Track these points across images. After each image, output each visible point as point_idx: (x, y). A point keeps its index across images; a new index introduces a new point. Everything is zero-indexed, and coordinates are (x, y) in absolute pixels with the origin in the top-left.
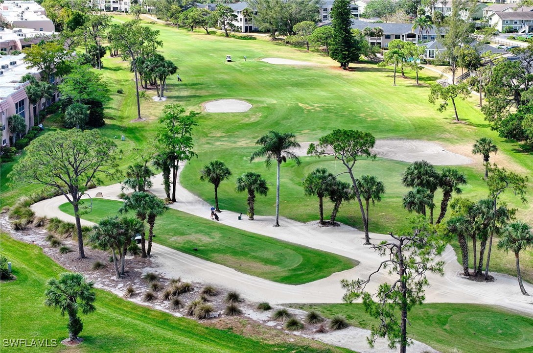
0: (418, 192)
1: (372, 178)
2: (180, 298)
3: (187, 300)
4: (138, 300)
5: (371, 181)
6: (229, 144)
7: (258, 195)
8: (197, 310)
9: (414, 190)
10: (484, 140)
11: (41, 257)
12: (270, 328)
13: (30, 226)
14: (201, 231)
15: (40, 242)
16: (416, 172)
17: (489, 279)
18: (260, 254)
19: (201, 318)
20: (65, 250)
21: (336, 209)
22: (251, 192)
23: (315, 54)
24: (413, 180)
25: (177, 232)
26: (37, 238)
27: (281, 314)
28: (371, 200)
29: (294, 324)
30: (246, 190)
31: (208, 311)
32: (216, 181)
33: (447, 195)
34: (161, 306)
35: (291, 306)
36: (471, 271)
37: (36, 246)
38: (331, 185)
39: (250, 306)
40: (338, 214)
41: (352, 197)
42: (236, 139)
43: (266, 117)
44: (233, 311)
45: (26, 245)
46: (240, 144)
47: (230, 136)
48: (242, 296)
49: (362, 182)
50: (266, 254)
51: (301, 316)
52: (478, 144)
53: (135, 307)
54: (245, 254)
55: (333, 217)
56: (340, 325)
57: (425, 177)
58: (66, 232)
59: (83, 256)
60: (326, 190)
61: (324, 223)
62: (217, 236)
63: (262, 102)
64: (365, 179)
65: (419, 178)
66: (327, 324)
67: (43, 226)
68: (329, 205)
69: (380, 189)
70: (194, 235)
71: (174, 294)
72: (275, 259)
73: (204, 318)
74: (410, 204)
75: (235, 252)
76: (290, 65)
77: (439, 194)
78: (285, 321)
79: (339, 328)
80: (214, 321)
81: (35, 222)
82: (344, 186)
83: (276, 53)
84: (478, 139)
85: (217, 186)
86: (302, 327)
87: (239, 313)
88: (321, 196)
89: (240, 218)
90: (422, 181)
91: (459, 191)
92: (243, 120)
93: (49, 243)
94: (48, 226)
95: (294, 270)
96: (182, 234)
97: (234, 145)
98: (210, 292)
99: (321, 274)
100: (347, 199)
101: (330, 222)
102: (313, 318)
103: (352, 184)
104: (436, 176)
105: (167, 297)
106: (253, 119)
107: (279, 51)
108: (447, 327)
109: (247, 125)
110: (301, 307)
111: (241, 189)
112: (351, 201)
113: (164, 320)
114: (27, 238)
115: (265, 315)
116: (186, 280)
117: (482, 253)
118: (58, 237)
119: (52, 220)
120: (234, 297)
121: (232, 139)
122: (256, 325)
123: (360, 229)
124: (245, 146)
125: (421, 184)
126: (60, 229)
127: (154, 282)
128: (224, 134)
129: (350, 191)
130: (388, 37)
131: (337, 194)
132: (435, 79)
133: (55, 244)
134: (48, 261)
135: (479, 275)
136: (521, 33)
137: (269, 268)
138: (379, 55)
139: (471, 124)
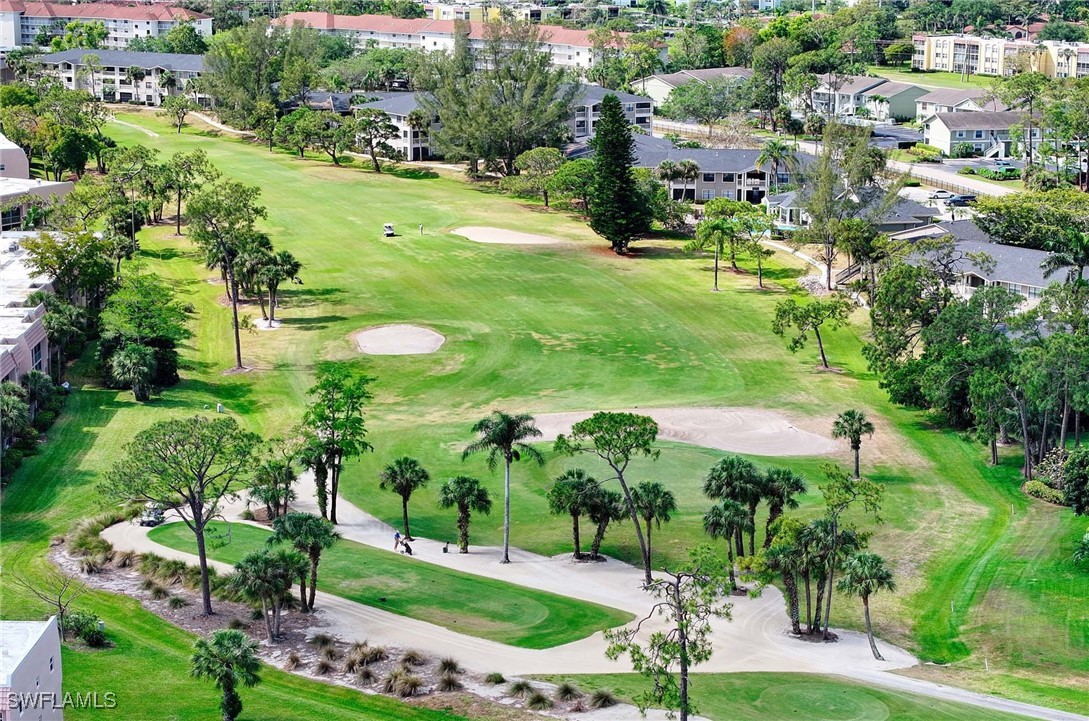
0: (727, 507)
1: (656, 486)
2: (372, 668)
3: (383, 672)
4: (307, 674)
5: (654, 490)
6: (412, 418)
7: (474, 514)
8: (398, 685)
9: (719, 503)
10: (850, 414)
11: (141, 614)
12: (505, 707)
13: (108, 566)
14: (387, 572)
15: (134, 592)
16: (724, 474)
17: (828, 637)
18: (482, 605)
19: (404, 695)
20: (177, 603)
21: (600, 534)
22: (464, 508)
23: (562, 215)
24: (719, 488)
25: (349, 574)
26: (126, 584)
27: (520, 688)
28: (653, 520)
29: (539, 701)
30: (456, 505)
31: (415, 685)
33: (775, 510)
34: (344, 681)
35: (534, 677)
36: (803, 627)
37: (128, 598)
38: (591, 496)
39: (475, 678)
40: (603, 543)
41: (626, 515)
42: (422, 408)
43: (473, 363)
44: (450, 685)
45: (110, 596)
46: (429, 418)
47: (411, 403)
48: (461, 665)
49: (640, 491)
50: (493, 606)
51: (550, 690)
52: (841, 421)
53: (305, 682)
54: (459, 605)
55: (596, 547)
56: (604, 701)
57: (737, 483)
58: (173, 575)
59: (209, 611)
60: (584, 504)
61: (580, 557)
62: (413, 578)
63: (463, 331)
64: (644, 487)
65: (729, 484)
66: (587, 700)
67: (130, 566)
68: (588, 528)
69: (668, 504)
70: (375, 577)
71: (362, 663)
72: (507, 612)
73: (409, 695)
74: (714, 526)
75: (443, 603)
76: (512, 245)
77: (763, 508)
78: (525, 698)
79: (603, 706)
80: (423, 699)
81: (117, 560)
82: (613, 497)
83: (482, 214)
85: (406, 499)
86: (552, 705)
87: (460, 687)
88: (575, 513)
89: (445, 550)
90: (734, 489)
91: (794, 504)
92: (431, 369)
93: (148, 593)
94: (140, 565)
95: (537, 628)
96: (358, 576)
97: (420, 421)
98: (412, 659)
99: (578, 633)
100: (617, 518)
101: (592, 554)
102: (567, 692)
103: (624, 496)
104: (756, 481)
105: (351, 667)
106: (450, 368)
107: (487, 207)
108: (757, 703)
109: (439, 379)
110: (549, 679)
111: (448, 503)
112: (624, 521)
113: (351, 700)
114: (112, 586)
115: (497, 691)
116: (374, 644)
117: (819, 600)
118: (159, 582)
119: (145, 557)
120: (449, 666)
121: (416, 408)
122: (484, 704)
123: (637, 565)
124: (441, 421)
125: (733, 495)
126: (161, 571)
127: (328, 647)
128: (400, 399)
129: (622, 506)
130: (709, 178)
131: (601, 508)
132: (797, 273)
133: (160, 593)
134: (154, 621)
135: (816, 632)
136: (987, 158)
137: (498, 626)
138: (689, 219)
139: (850, 374)
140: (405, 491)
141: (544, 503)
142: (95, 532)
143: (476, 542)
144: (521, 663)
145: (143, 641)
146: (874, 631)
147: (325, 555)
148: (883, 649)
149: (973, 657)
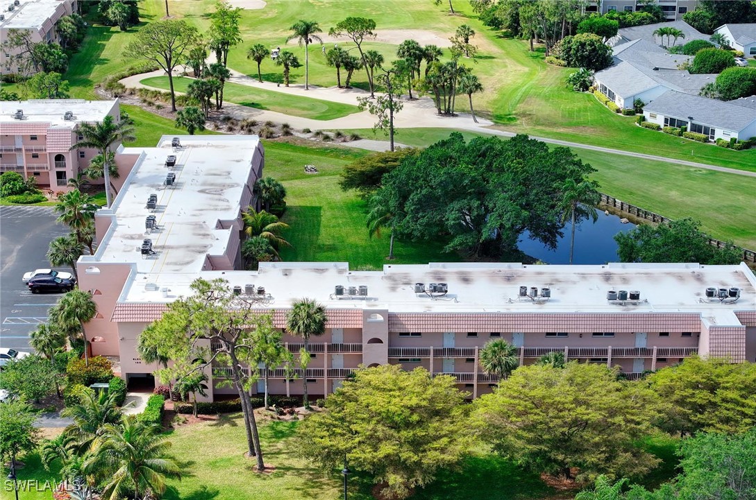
1: (375, 52)
2: (252, 128)
3: (256, 130)
4: (223, 132)
5: (374, 54)
6: (255, 36)
7: (291, 68)
10: (464, 26)
11: (143, 112)
12: (312, 141)
13: (124, 94)
14: (253, 94)
15: (138, 104)
16: (406, 47)
17: (454, 115)
18: (298, 105)
19: (267, 138)
20: (159, 107)
21: (349, 76)
22: (286, 66)
24: (404, 53)
25: (235, 95)
26: (134, 101)
27: (318, 134)
28: (374, 68)
29: (327, 138)
30: (283, 65)
31: (272, 133)
32: (259, 59)
33: (430, 63)
35: (324, 130)
36: (443, 112)
37: (136, 106)
38: (345, 58)
39: (298, 131)
40: (350, 80)
41: (361, 67)
42: (260, 32)
43: (282, 13)
44: (287, 133)
45: (128, 106)
46: (264, 35)
47: (254, 29)
48: (291, 127)
49: (368, 55)
50: (302, 105)
51: (332, 135)
52: (459, 29)
54: (288, 105)
55: (348, 82)
56: (356, 138)
57: (412, 51)
58: (155, 97)
59: (175, 110)
60: (342, 62)
61: (340, 87)
62: (266, 96)
64: (370, 53)
65: (408, 51)
66: (348, 138)
67: (134, 94)
68: (344, 73)
69: (381, 60)
70: (248, 96)
71: (247, 126)
72: (310, 107)
73: (270, 137)
75: (281, 104)
78: (320, 138)
79: (355, 140)
80: (276, 139)
81: (128, 92)
82: (355, 59)
84: (460, 26)
85: (259, 63)
86: (333, 140)
87: (292, 134)
88: (338, 66)
89: (278, 86)
90: (410, 54)
92: (262, 15)
93: (145, 104)
94: (139, 93)
95: (323, 113)
96: (240, 95)
97: (259, 37)
98: (269, 124)
99: (342, 115)
100: (358, 69)
101: (346, 86)
102: (339, 135)
103: (360, 56)
104: (420, 50)
105: (242, 128)
106: (271, 15)
108: (423, 138)
109: (266, 20)
110: (331, 131)
111: (279, 63)
112: (361, 70)
114: (127, 102)
115: (309, 135)
116: (251, 120)
117: (449, 103)
118: (149, 100)
119: (141, 90)
120: (286, 126)
122: (303, 140)
123: (367, 90)
125: (410, 56)
126: (149, 95)
127: (231, 121)
128: (248, 28)
129: (360, 62)
131: (350, 65)
133: (150, 104)
134: (150, 114)
135: (448, 113)
137: (305, 112)
139: (465, 16)
141: (324, 62)
142: (115, 80)
143: (292, 82)
144: (316, 125)
145: (146, 122)
146: (475, 114)
148: (478, 119)
149: (518, 122)
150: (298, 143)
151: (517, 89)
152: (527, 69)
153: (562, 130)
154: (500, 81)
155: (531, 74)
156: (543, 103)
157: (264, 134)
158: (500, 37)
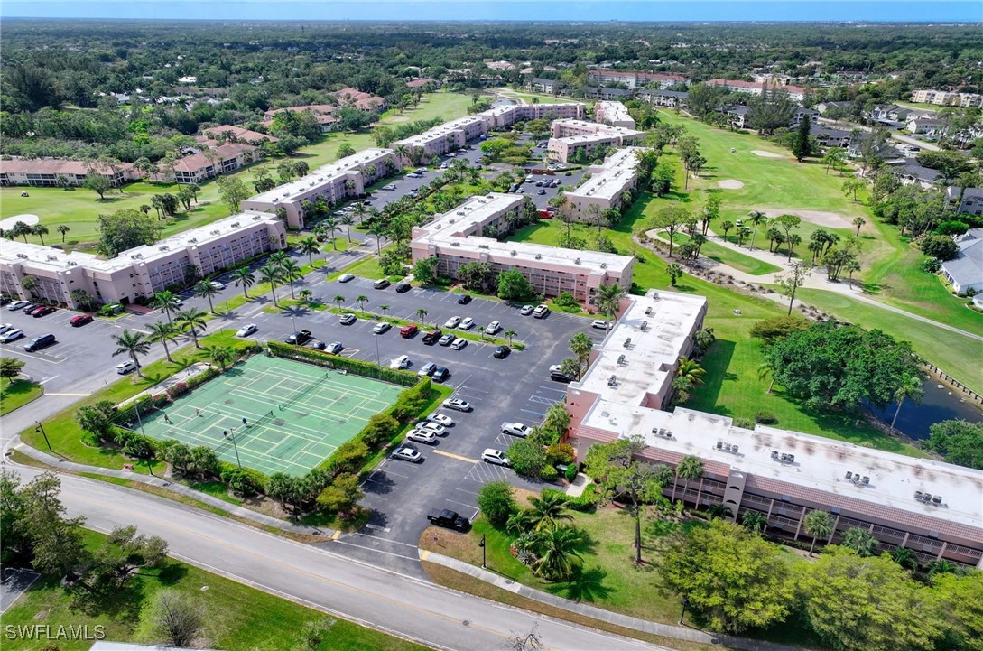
0: (816, 243)
3: (712, 276)
4: (693, 275)
5: (796, 236)
6: (731, 207)
7: (744, 237)
9: (814, 241)
10: (859, 218)
11: (653, 254)
12: (744, 290)
13: (647, 242)
14: (718, 250)
15: (652, 249)
16: (817, 233)
17: (838, 282)
18: (741, 261)
20: (662, 253)
21: (778, 246)
22: (742, 235)
24: (815, 237)
25: (708, 250)
26: (650, 247)
27: (748, 285)
28: (794, 244)
29: (753, 289)
30: (740, 234)
31: (721, 281)
33: (830, 245)
34: (702, 278)
35: (753, 283)
36: (831, 278)
37: (650, 250)
38: (778, 236)
39: (737, 281)
40: (778, 249)
42: (734, 204)
44: (730, 282)
45: (645, 249)
46: (736, 207)
48: (734, 277)
50: (745, 262)
51: (756, 287)
52: (856, 220)
53: (692, 277)
54: (736, 261)
55: (776, 249)
56: (771, 292)
57: (821, 236)
58: (663, 245)
59: (670, 256)
60: (775, 237)
61: (771, 251)
62: (725, 252)
63: (749, 183)
64: (793, 236)
65: (818, 236)
66: (766, 291)
67: (652, 242)
68: (775, 244)
69: (799, 240)
70: (716, 251)
71: (708, 274)
72: (750, 265)
73: (719, 284)
74: (811, 247)
75: (731, 260)
76: (768, 157)
77: (827, 244)
78: (749, 288)
80: (723, 285)
81: (649, 240)
82: (783, 237)
83: (760, 147)
85: (726, 231)
86: (756, 291)
87: (733, 283)
88: (772, 240)
90: (819, 238)
91: (836, 244)
92: (738, 194)
93: (656, 249)
94: (654, 242)
95: (757, 270)
96: (710, 251)
97: (733, 208)
98: (721, 275)
99: (767, 272)
100: (784, 242)
101: (777, 252)
102: (761, 288)
103: (787, 237)
104: (826, 236)
105: (705, 275)
108: (813, 297)
109: (740, 196)
110: (757, 284)
111: (738, 233)
112: (786, 243)
113: (704, 283)
114: (646, 247)
115: (743, 285)
116: (713, 269)
117: (837, 271)
118: (659, 247)
119: (655, 240)
120: (731, 277)
122: (738, 289)
123: (787, 255)
124: (739, 209)
125: (818, 240)
126: (660, 244)
129: (786, 240)
130: (832, 139)
131: (780, 240)
132: (854, 171)
133: (659, 250)
134: (656, 257)
135: (835, 280)
136: (928, 134)
137: (745, 268)
138: (823, 152)
139: (862, 204)
140: (726, 229)
141: (764, 235)
142: (643, 232)
143: (744, 244)
144: (749, 278)
145: (653, 262)
146: (853, 282)
147: (703, 245)
148: (853, 287)
149: (880, 292)
150: (735, 291)
151: (884, 265)
152: (895, 250)
153: (909, 303)
154: (875, 257)
155: (897, 254)
156: (901, 279)
157: (717, 281)
158: (882, 222)
